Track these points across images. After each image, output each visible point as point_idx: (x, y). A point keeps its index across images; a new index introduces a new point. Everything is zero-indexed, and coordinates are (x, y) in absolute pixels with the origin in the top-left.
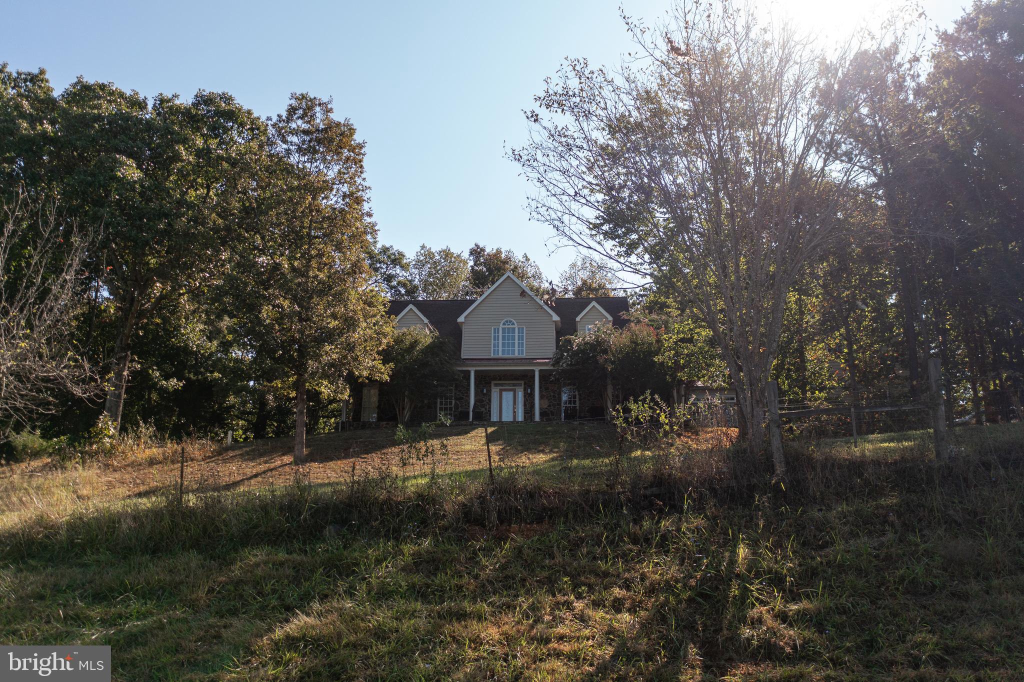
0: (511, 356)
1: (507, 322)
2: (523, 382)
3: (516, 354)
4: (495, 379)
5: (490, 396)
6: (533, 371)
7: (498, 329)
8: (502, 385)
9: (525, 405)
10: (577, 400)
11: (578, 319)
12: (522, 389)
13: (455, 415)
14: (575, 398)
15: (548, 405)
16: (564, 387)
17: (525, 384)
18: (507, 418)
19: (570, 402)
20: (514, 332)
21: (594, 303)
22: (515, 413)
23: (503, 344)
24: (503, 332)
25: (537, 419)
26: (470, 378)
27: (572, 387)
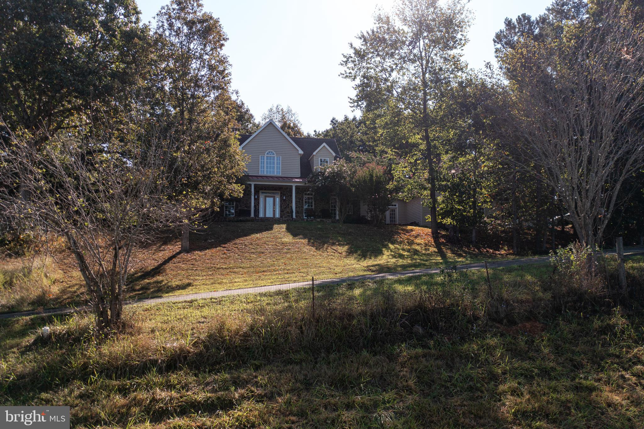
0: (272, 175)
1: (269, 152)
2: (279, 192)
3: (276, 174)
4: (262, 189)
5: (259, 200)
6: (292, 186)
7: (264, 157)
8: (266, 193)
9: (281, 206)
10: (313, 204)
11: (314, 153)
12: (279, 197)
13: (235, 212)
14: (312, 203)
15: (296, 208)
16: (305, 196)
17: (281, 193)
18: (269, 214)
19: (309, 206)
20: (274, 159)
21: (324, 144)
22: (274, 212)
23: (267, 167)
24: (267, 159)
25: (294, 216)
26: (251, 189)
27: (310, 196)
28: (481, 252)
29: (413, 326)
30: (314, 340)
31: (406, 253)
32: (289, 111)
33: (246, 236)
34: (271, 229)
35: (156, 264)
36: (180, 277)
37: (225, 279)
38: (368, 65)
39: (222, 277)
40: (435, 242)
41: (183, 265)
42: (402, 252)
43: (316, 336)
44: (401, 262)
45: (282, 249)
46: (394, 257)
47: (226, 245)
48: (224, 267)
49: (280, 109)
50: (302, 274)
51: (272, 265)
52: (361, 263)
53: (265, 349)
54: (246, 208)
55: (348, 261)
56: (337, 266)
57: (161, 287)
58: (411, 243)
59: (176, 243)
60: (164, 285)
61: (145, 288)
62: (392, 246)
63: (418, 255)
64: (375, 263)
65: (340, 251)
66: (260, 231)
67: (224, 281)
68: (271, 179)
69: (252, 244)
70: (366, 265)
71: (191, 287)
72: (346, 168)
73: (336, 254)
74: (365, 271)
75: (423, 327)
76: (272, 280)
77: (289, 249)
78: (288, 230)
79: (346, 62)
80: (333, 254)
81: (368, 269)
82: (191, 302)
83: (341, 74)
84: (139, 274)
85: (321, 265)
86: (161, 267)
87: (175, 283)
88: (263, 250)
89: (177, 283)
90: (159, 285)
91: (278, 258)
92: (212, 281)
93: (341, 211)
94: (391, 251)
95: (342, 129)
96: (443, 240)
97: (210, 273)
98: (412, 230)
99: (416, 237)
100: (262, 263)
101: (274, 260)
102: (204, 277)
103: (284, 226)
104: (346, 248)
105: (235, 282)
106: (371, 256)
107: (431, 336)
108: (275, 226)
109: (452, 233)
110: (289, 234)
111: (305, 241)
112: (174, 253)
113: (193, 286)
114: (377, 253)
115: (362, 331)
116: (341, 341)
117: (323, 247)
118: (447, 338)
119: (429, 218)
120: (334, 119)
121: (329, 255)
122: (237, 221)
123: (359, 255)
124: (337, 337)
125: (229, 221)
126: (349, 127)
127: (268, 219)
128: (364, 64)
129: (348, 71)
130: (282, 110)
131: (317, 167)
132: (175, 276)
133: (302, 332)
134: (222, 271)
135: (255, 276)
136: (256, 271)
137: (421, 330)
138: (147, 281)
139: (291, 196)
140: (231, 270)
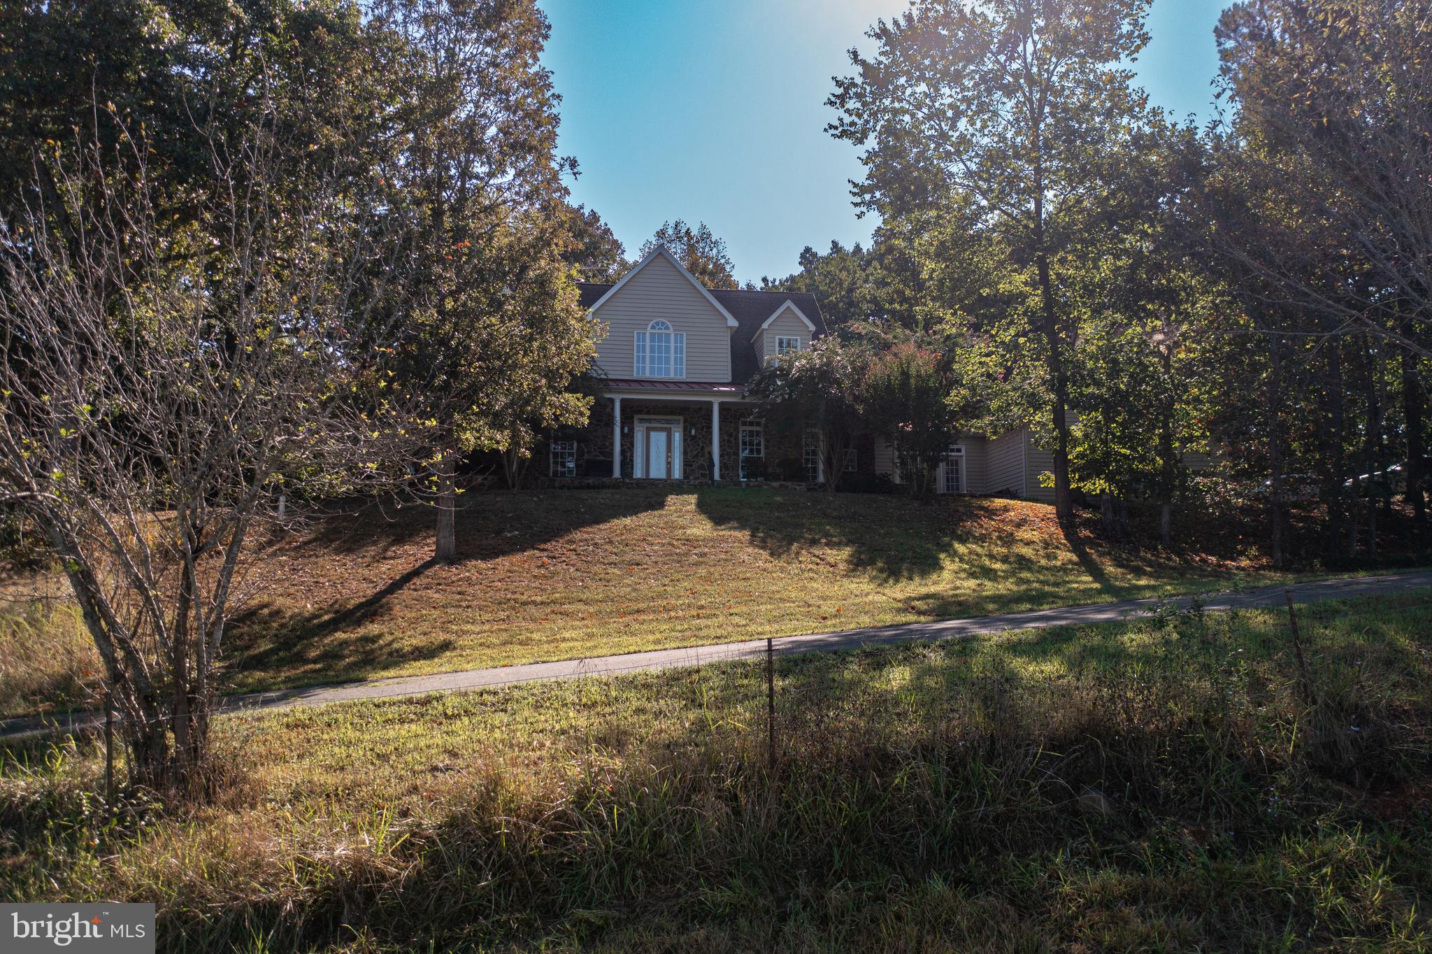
0: (663, 377)
1: (657, 323)
2: (681, 418)
3: (672, 375)
4: (640, 412)
5: (632, 436)
6: (711, 403)
7: (644, 334)
8: (649, 421)
9: (685, 453)
10: (762, 447)
11: (765, 326)
12: (681, 429)
13: (577, 466)
14: (759, 444)
15: (721, 456)
16: (742, 428)
17: (685, 421)
18: (657, 472)
19: (751, 451)
20: (668, 341)
21: (789, 303)
22: (669, 465)
23: (652, 359)
24: (652, 340)
25: (717, 476)
26: (613, 409)
27: (755, 428)
28: (1186, 561)
29: (1078, 790)
30: (774, 835)
31: (997, 566)
32: (705, 236)
33: (598, 522)
34: (661, 505)
35: (370, 593)
36: (425, 627)
37: (539, 630)
38: (897, 105)
39: (532, 626)
40: (1066, 537)
41: (437, 596)
42: (987, 563)
43: (782, 824)
44: (990, 588)
45: (686, 554)
46: (972, 575)
47: (548, 546)
48: (539, 599)
49: (684, 231)
50: (736, 619)
51: (661, 596)
52: (886, 591)
53: (621, 866)
54: (602, 458)
55: (853, 586)
56: (824, 598)
57: (372, 651)
58: (1009, 540)
59: (425, 538)
60: (381, 648)
61: (332, 656)
62: (961, 549)
63: (1030, 570)
64: (924, 590)
65: (832, 561)
66: (633, 510)
67: (536, 636)
68: (660, 387)
69: (611, 542)
70: (900, 596)
71: (448, 654)
72: (842, 358)
73: (821, 568)
74: (899, 611)
75: (1109, 793)
76: (658, 636)
77: (703, 555)
78: (702, 507)
79: (842, 99)
80: (814, 567)
81: (908, 606)
82: (427, 701)
83: (831, 127)
84: (326, 617)
85: (785, 595)
86: (380, 600)
87: (410, 641)
88: (638, 558)
89: (414, 642)
90: (369, 647)
91: (676, 576)
92: (505, 636)
93: (828, 462)
94: (961, 560)
95: (829, 273)
96: (1087, 533)
97: (502, 615)
98: (1006, 509)
99: (1019, 525)
100: (635, 590)
101: (666, 581)
102: (487, 627)
103: (693, 499)
104: (846, 552)
105: (564, 640)
106: (911, 572)
107: (1139, 826)
108: (671, 499)
109: (1110, 515)
110: (702, 517)
111: (744, 535)
112: (417, 565)
113: (455, 648)
114: (928, 565)
115: (922, 810)
116: (857, 841)
117: (789, 549)
118: (1193, 833)
119: (1048, 480)
120: (808, 250)
121: (803, 571)
122: (581, 487)
123: (881, 571)
124: (845, 828)
125: (561, 488)
126: (844, 268)
127: (654, 482)
128: (887, 102)
129: (847, 119)
130: (688, 232)
131: (771, 356)
132: (413, 622)
133: (737, 812)
134: (532, 609)
135: (615, 623)
136: (618, 611)
137: (1103, 806)
138: (340, 635)
139: (710, 427)
140: (557, 608)
